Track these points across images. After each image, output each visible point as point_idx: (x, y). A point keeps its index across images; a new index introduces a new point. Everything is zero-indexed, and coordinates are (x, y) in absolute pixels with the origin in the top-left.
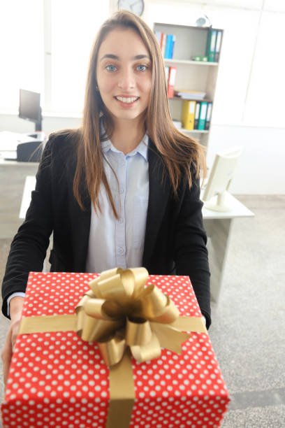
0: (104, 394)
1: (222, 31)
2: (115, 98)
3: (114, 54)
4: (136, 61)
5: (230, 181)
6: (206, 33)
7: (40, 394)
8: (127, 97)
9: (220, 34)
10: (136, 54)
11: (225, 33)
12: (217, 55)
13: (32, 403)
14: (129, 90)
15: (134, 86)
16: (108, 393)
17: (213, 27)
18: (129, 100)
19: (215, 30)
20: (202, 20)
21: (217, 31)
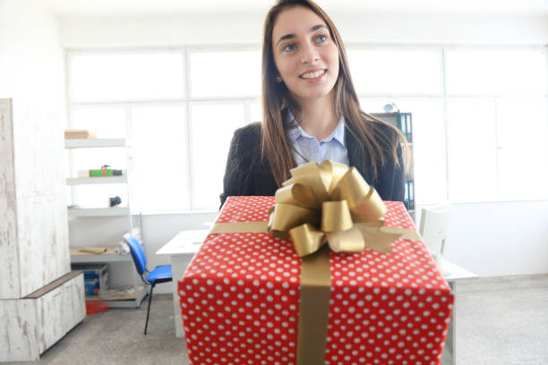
0: (293, 280)
1: (410, 114)
2: (301, 77)
3: (289, 33)
4: (313, 33)
5: (443, 241)
6: (395, 119)
7: (220, 275)
8: (313, 71)
9: (408, 117)
10: (312, 26)
11: (413, 116)
12: (409, 136)
13: (210, 282)
14: (314, 63)
15: (318, 58)
16: (299, 279)
17: (401, 112)
18: (317, 74)
19: (403, 114)
20: (389, 106)
21: (406, 115)
